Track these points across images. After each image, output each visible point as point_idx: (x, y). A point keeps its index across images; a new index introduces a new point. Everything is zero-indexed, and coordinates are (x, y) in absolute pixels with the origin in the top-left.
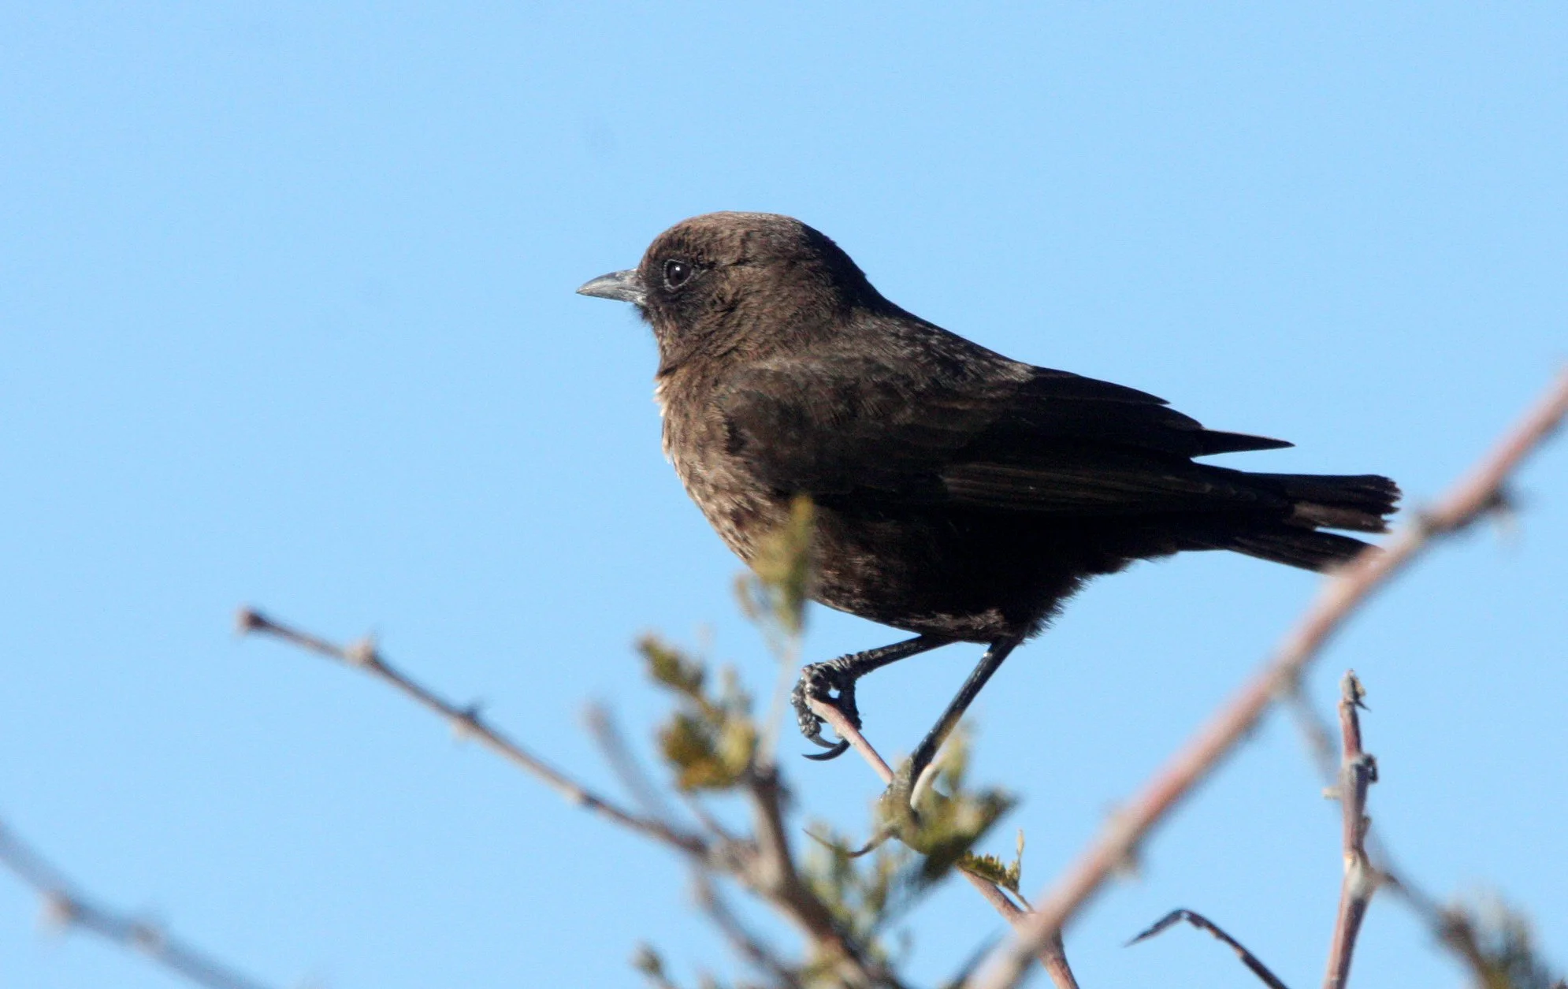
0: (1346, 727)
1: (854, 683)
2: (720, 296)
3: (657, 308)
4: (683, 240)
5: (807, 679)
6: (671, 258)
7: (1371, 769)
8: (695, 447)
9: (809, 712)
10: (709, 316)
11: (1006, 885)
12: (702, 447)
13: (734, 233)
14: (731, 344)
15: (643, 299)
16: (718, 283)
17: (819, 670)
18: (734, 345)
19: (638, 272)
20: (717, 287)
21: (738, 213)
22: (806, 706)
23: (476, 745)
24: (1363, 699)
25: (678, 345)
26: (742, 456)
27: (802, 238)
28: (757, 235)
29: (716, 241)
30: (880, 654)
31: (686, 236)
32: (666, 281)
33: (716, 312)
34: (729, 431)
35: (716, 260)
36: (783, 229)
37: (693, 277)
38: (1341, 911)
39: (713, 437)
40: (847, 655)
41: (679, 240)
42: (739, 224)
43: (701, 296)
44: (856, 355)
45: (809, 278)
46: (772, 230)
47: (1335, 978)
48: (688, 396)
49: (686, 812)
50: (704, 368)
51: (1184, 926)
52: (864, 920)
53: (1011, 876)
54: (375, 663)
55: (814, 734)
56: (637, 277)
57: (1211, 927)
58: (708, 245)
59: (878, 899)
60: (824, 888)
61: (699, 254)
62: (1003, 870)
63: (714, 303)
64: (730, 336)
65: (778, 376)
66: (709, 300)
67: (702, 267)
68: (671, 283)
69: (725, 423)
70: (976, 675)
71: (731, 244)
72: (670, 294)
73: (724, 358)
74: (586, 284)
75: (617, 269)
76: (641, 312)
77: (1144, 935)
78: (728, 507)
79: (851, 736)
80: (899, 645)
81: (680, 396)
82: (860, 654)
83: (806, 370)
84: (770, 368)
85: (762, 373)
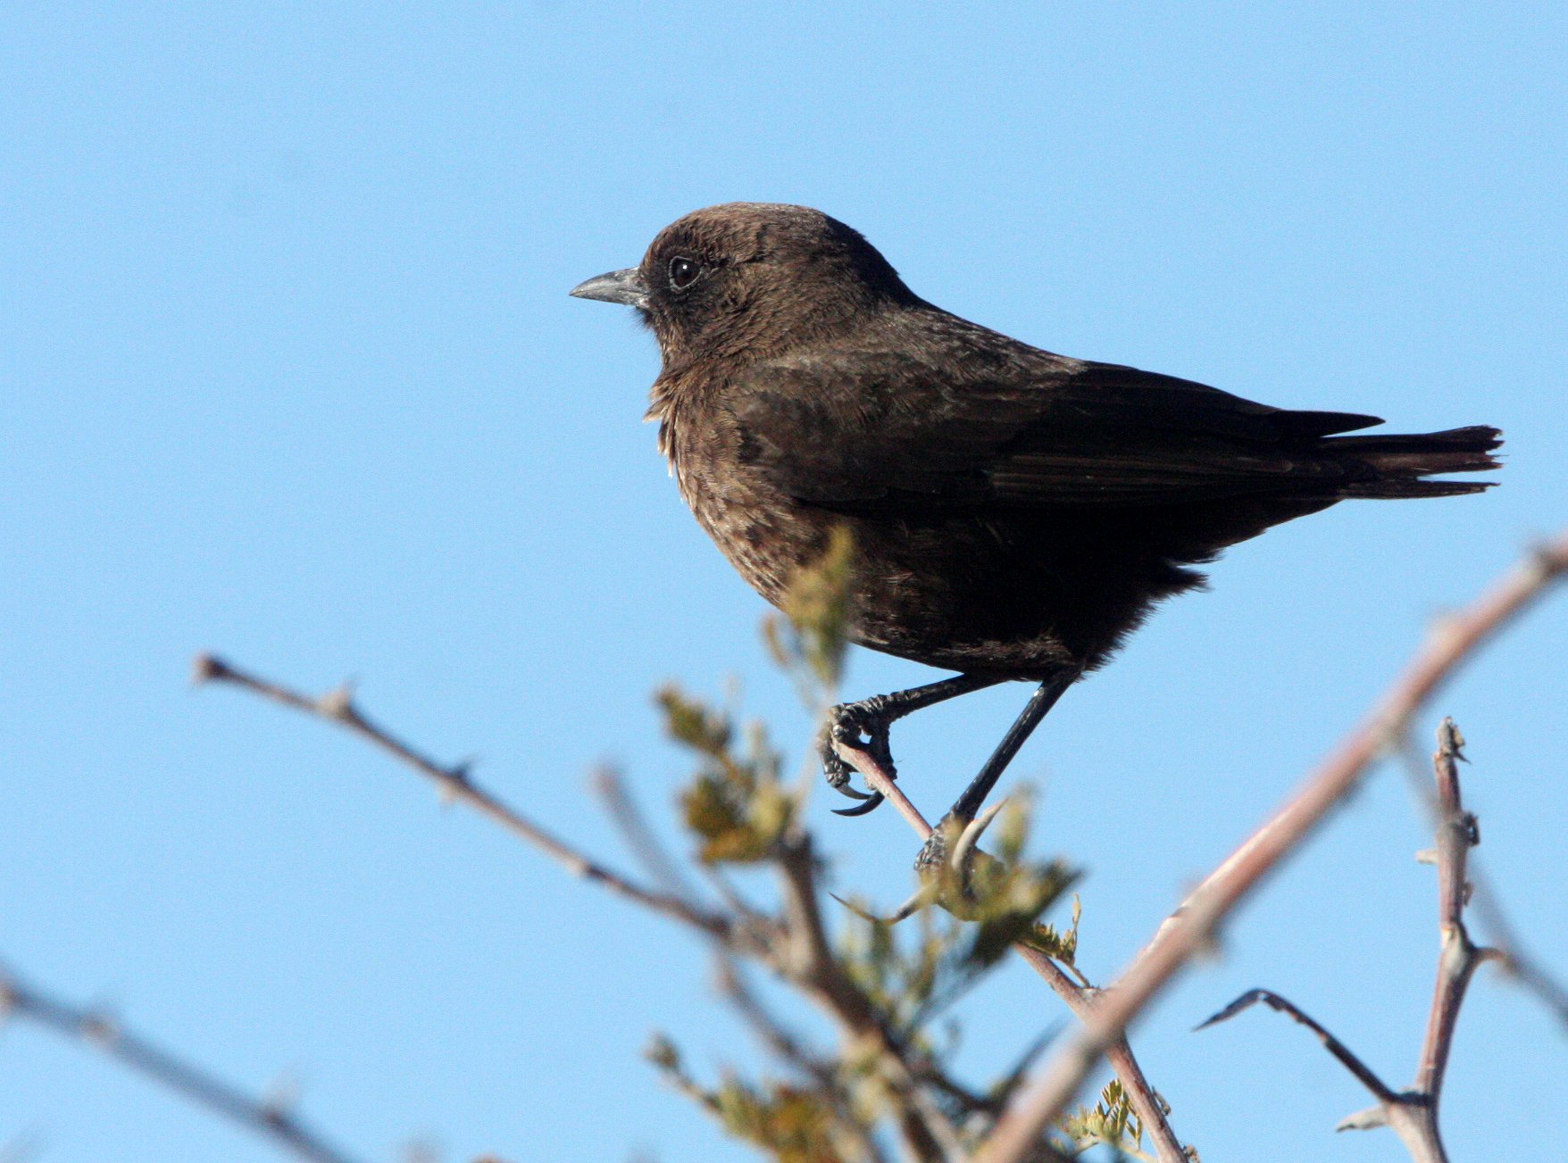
0: (1442, 781)
1: (888, 727)
2: (733, 297)
3: (661, 312)
4: (691, 235)
5: (835, 722)
6: (678, 254)
7: (1471, 830)
8: (703, 457)
9: (837, 758)
10: (720, 318)
11: (1060, 957)
12: (712, 456)
13: (750, 227)
14: (742, 344)
15: (646, 302)
16: (730, 282)
17: (849, 711)
18: (747, 344)
19: (640, 270)
20: (729, 287)
21: (753, 204)
22: (833, 752)
23: (465, 811)
24: (1462, 750)
25: (684, 352)
26: (759, 464)
27: (826, 232)
28: (774, 229)
29: (729, 236)
30: (917, 695)
31: (694, 230)
32: (672, 281)
33: (728, 314)
34: (743, 438)
35: (728, 256)
36: (805, 221)
37: (702, 276)
38: (1437, 989)
39: (723, 445)
40: (879, 696)
41: (686, 234)
42: (755, 216)
43: (711, 297)
44: (884, 350)
45: (832, 274)
46: (792, 223)
47: (1431, 1067)
48: (694, 400)
49: (708, 890)
50: (712, 370)
51: (1261, 1008)
52: (908, 1009)
53: (1066, 947)
54: (351, 716)
55: (842, 784)
56: (639, 276)
57: (1292, 1009)
58: (719, 240)
59: (923, 985)
60: (862, 973)
61: (709, 251)
62: (1057, 939)
63: (725, 305)
64: (742, 335)
65: (797, 375)
66: (721, 301)
67: (713, 265)
68: (677, 283)
69: (737, 428)
70: (1025, 717)
71: (745, 239)
72: (675, 295)
73: (735, 358)
74: (581, 286)
75: (616, 268)
76: (642, 316)
77: (1216, 1018)
78: (744, 524)
79: (884, 788)
80: (938, 685)
81: (686, 401)
82: (894, 694)
83: (828, 367)
84: (787, 366)
85: (778, 372)
